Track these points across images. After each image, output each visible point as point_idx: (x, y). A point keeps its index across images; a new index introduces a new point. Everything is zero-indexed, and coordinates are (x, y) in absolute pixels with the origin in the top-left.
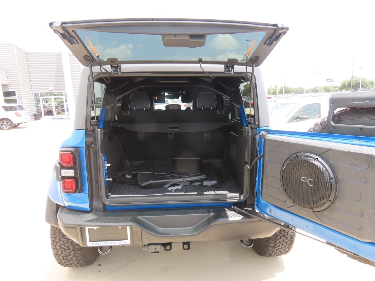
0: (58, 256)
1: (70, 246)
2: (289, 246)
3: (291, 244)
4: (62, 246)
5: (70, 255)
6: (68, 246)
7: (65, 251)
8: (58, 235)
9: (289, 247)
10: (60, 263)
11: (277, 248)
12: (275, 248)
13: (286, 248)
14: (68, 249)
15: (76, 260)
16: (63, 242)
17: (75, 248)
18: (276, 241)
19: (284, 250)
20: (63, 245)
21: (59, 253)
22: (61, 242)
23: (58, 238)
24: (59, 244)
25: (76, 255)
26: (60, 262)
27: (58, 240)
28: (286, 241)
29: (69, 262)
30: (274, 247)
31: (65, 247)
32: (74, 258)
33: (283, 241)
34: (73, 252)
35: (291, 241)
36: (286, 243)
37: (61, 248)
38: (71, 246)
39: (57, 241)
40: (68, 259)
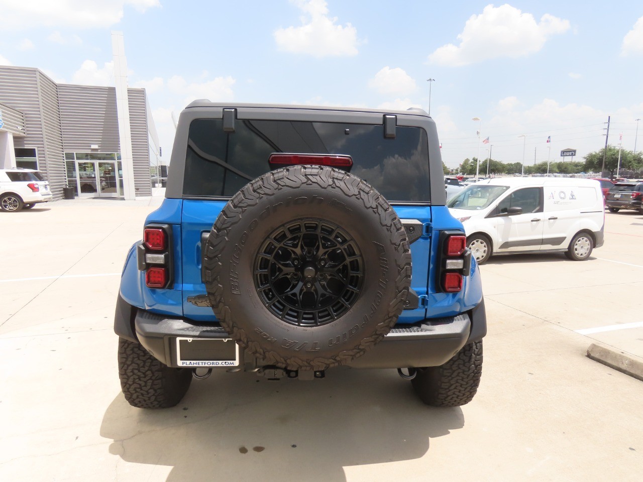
0: (128, 385)
1: (147, 371)
2: (471, 389)
3: (474, 386)
4: (136, 371)
5: (145, 386)
6: (144, 371)
7: (139, 378)
8: (130, 355)
9: (471, 391)
10: (130, 398)
11: (453, 391)
12: (450, 391)
13: (466, 391)
14: (143, 376)
15: (154, 395)
16: (137, 365)
17: (153, 376)
18: (452, 379)
19: (464, 394)
20: (136, 369)
21: (130, 382)
22: (134, 365)
23: (130, 359)
24: (131, 368)
25: (154, 386)
26: (130, 396)
27: (130, 362)
28: (466, 380)
29: (143, 398)
30: (448, 388)
31: (139, 374)
32: (152, 391)
33: (462, 380)
34: (151, 381)
35: (474, 381)
36: (467, 383)
37: (134, 374)
38: (149, 372)
39: (128, 363)
40: (142, 392)
